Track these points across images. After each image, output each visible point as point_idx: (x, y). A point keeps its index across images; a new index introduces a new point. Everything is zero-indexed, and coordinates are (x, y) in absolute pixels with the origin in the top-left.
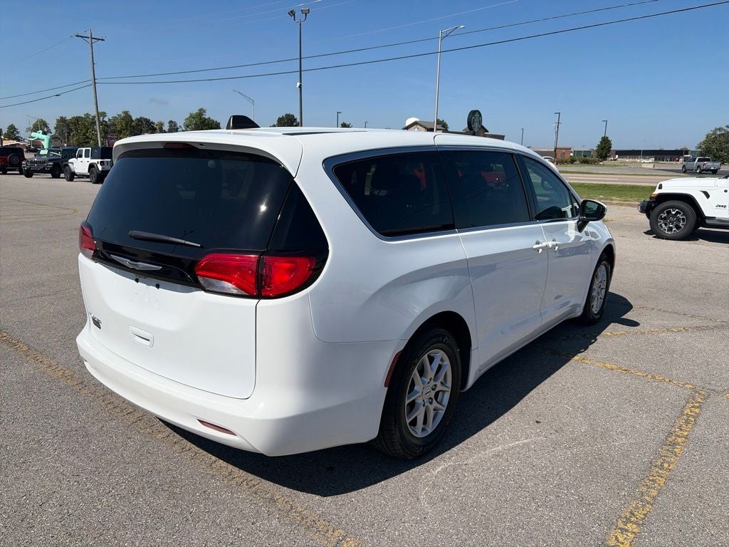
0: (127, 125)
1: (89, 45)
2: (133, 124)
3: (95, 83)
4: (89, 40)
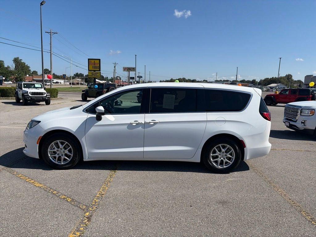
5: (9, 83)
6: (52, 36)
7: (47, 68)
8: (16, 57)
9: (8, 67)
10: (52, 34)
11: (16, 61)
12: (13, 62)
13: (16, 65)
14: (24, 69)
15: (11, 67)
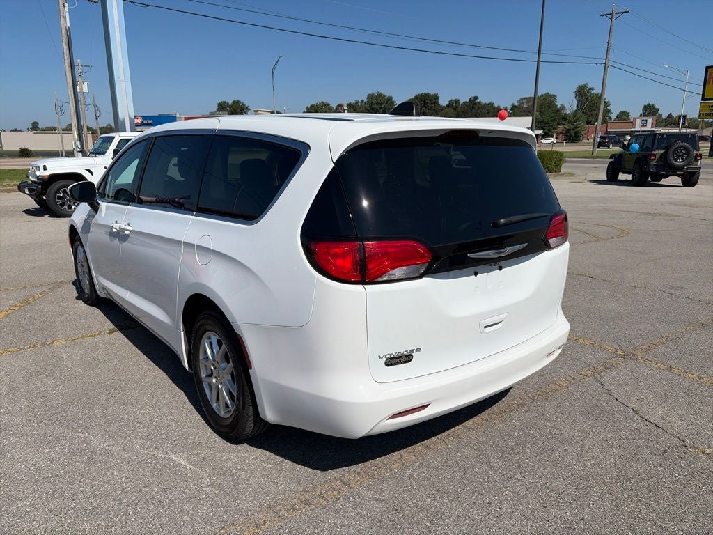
5: (549, 141)
6: (614, 21)
7: (651, 103)
8: (581, 84)
9: (563, 108)
10: (615, 16)
11: (582, 92)
12: (574, 95)
13: (578, 102)
14: (594, 110)
15: (567, 106)
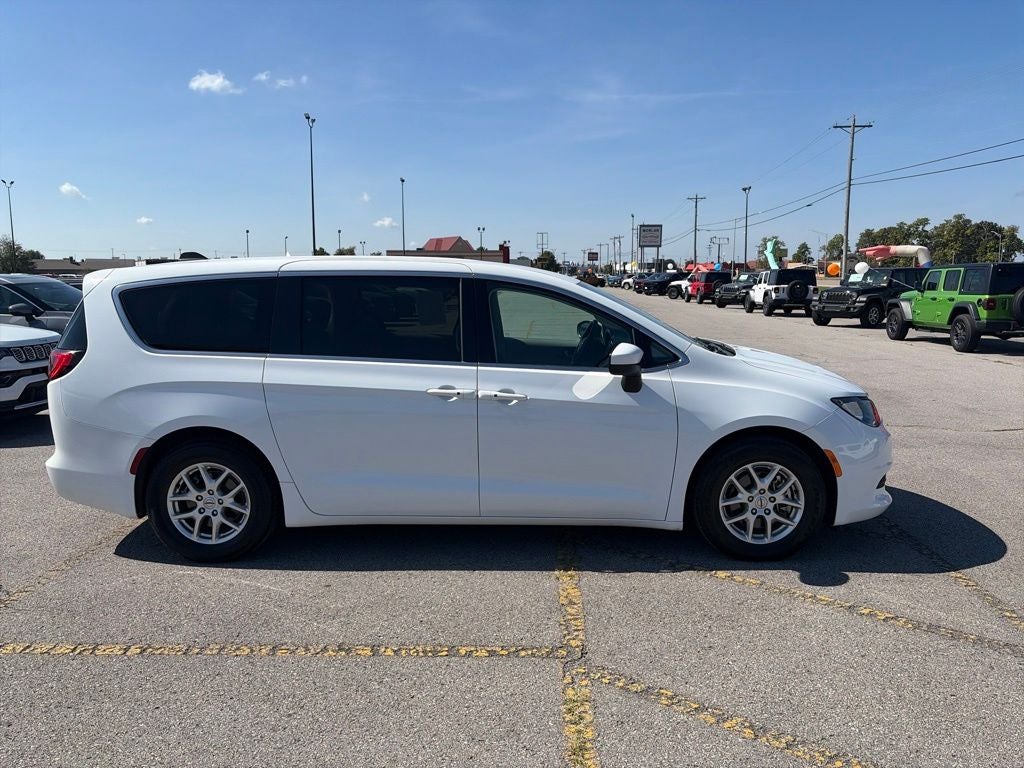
0: (957, 234)
1: (850, 136)
2: (968, 231)
3: (850, 185)
4: (850, 130)
